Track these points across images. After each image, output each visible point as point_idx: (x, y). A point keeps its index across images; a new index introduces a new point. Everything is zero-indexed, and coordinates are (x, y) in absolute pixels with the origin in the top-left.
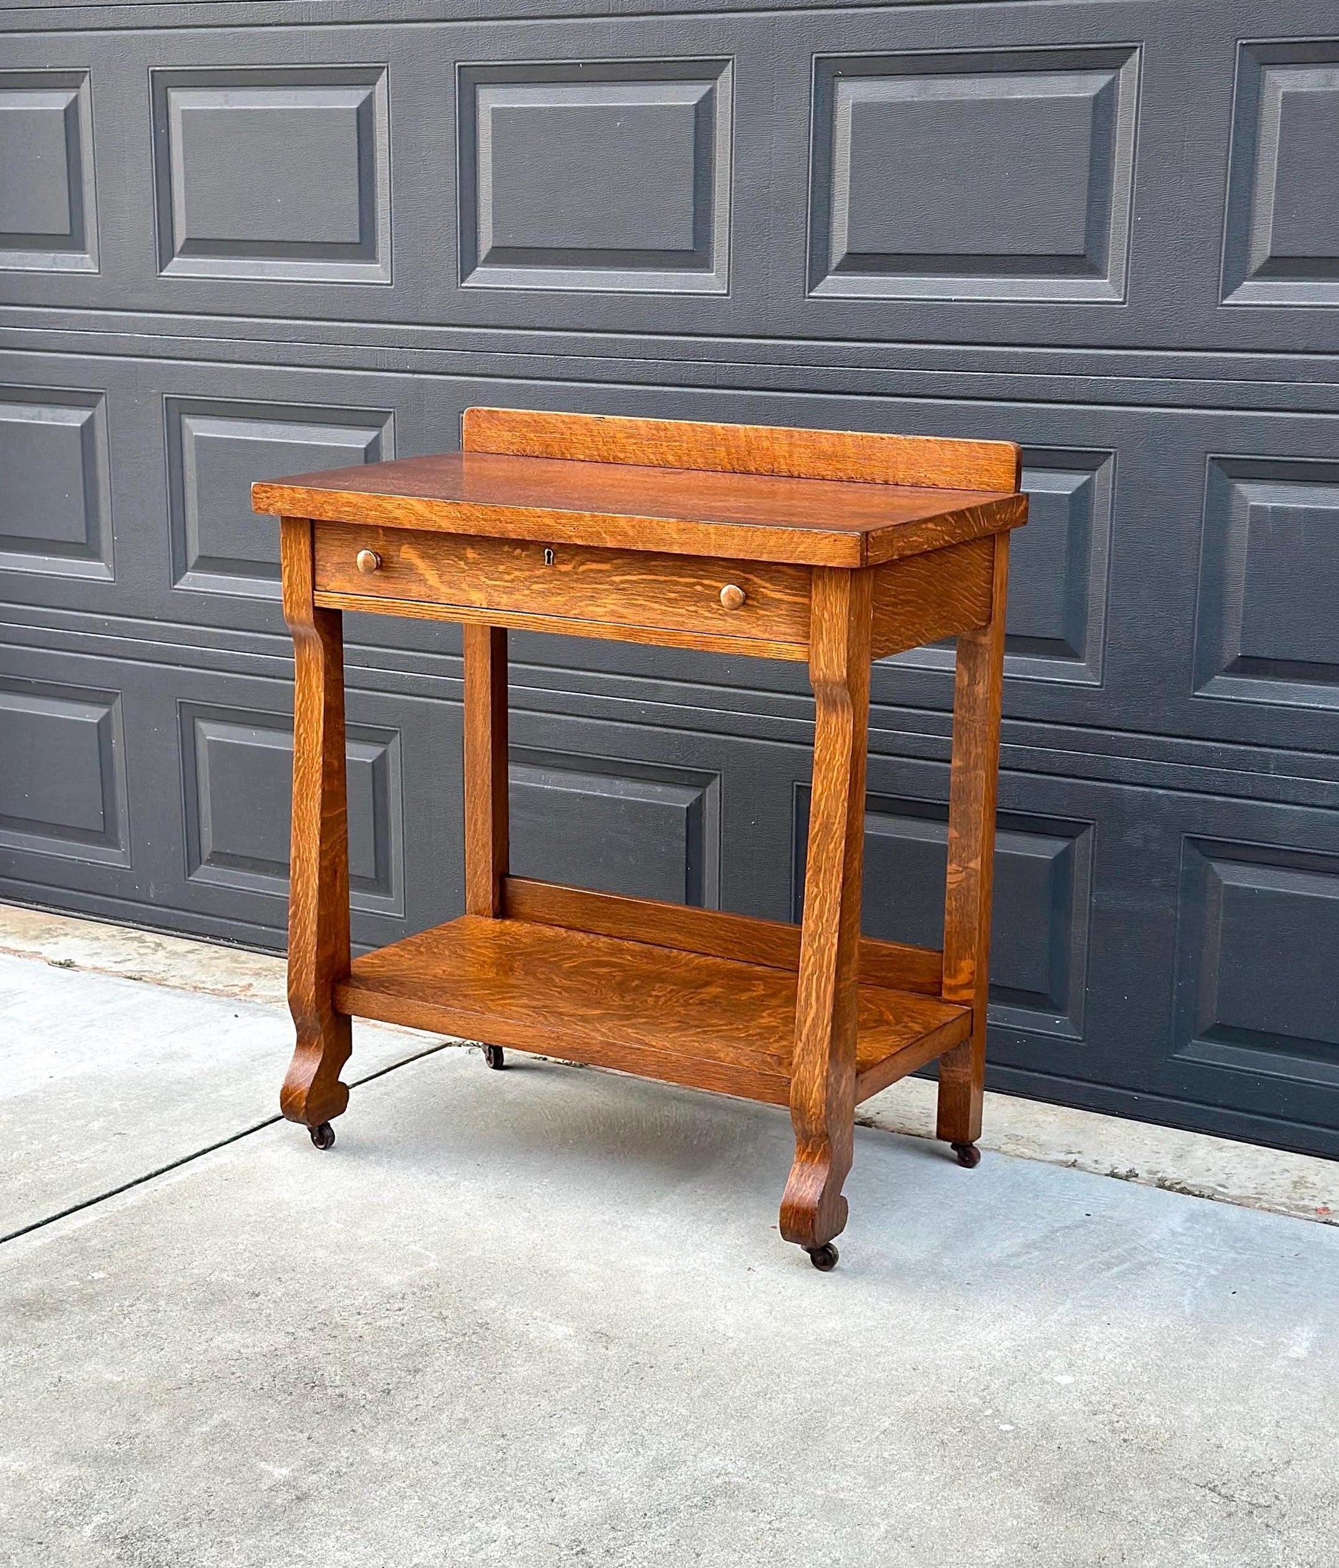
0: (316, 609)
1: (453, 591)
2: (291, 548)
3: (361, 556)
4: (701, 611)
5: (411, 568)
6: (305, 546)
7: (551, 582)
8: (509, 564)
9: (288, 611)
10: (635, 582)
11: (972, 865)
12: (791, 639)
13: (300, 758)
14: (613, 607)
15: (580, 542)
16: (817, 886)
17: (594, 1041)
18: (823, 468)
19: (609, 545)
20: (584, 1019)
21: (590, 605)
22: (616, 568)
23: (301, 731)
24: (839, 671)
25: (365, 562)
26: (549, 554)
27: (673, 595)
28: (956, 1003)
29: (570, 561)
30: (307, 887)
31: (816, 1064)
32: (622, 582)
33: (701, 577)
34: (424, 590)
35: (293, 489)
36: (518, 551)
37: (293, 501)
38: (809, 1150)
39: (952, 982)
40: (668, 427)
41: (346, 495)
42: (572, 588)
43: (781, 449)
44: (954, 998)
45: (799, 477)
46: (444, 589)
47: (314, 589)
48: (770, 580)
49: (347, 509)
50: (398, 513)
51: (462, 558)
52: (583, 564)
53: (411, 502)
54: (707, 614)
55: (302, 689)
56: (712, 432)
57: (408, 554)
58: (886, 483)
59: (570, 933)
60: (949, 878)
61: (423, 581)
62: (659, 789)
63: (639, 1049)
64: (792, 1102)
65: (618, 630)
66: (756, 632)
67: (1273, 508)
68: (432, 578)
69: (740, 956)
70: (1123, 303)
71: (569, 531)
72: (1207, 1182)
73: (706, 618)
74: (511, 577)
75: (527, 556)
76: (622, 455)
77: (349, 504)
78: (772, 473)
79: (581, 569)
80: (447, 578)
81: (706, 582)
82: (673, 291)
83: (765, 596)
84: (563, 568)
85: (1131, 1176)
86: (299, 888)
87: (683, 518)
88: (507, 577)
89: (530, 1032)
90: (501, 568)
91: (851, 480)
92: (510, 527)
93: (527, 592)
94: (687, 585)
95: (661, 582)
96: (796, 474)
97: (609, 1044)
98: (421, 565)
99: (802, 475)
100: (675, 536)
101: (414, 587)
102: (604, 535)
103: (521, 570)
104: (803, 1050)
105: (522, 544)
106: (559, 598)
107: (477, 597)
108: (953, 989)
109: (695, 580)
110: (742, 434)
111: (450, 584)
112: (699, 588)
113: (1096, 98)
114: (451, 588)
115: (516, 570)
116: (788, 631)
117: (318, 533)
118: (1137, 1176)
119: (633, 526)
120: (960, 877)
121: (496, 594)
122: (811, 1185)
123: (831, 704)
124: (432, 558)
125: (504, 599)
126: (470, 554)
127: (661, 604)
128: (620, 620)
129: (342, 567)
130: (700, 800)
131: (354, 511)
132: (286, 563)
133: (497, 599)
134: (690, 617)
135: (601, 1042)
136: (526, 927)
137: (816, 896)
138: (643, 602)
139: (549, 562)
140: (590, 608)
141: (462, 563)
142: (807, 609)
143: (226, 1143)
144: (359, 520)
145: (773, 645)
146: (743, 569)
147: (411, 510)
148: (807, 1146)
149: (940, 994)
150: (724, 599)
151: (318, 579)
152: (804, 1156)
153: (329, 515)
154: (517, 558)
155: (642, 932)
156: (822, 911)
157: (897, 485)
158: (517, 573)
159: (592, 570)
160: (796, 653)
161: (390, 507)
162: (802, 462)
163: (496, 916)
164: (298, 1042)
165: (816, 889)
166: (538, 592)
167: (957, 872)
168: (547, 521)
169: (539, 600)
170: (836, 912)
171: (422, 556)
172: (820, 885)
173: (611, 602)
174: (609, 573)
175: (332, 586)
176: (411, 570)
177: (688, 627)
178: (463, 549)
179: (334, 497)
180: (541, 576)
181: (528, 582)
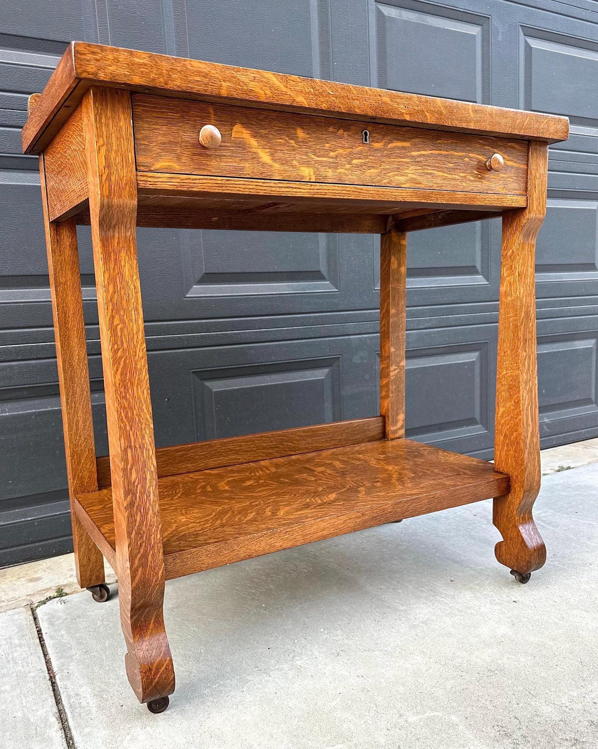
0: (140, 190)
1: (285, 167)
2: (107, 126)
3: (204, 133)
4: (468, 176)
5: (242, 146)
7: (367, 157)
8: (334, 143)
10: (427, 156)
12: (518, 192)
14: (414, 176)
16: (526, 351)
17: (387, 506)
21: (397, 175)
22: (414, 146)
24: (542, 210)
25: (212, 136)
26: (366, 134)
27: (450, 166)
29: (382, 140)
32: (418, 157)
33: (467, 152)
34: (257, 168)
35: (131, 53)
36: (341, 131)
37: (131, 65)
39: (395, 428)
42: (384, 162)
44: (395, 436)
46: (277, 166)
47: (137, 169)
48: (506, 153)
50: (252, 85)
51: (293, 137)
52: (392, 140)
57: (241, 133)
61: (255, 158)
63: (416, 499)
65: (417, 193)
66: (498, 189)
68: (265, 157)
73: (471, 180)
74: (335, 153)
75: (349, 136)
77: (199, 73)
79: (391, 145)
80: (279, 155)
81: (470, 155)
84: (376, 145)
88: (332, 154)
90: (327, 145)
93: (348, 166)
94: (458, 158)
98: (253, 143)
101: (247, 165)
103: (343, 148)
105: (348, 125)
106: (372, 170)
107: (307, 172)
108: (394, 432)
109: (464, 154)
111: (284, 162)
112: (466, 160)
114: (283, 164)
115: (340, 148)
117: (139, 110)
120: (396, 372)
121: (323, 169)
124: (264, 137)
125: (331, 173)
126: (301, 134)
127: (444, 172)
128: (416, 186)
129: (167, 146)
131: (206, 81)
133: (323, 174)
134: (462, 181)
138: (432, 171)
139: (366, 141)
140: (396, 177)
141: (292, 141)
142: (525, 172)
145: (509, 197)
146: (492, 145)
147: (267, 84)
150: (493, 164)
151: (142, 158)
154: (341, 137)
156: (529, 366)
158: (341, 151)
159: (397, 148)
160: (521, 202)
161: (243, 78)
165: (525, 354)
166: (357, 166)
167: (395, 370)
168: (386, 99)
169: (358, 173)
170: (535, 365)
171: (255, 135)
172: (527, 351)
173: (411, 172)
174: (409, 149)
175: (158, 166)
176: (244, 149)
177: (460, 188)
178: (295, 130)
179: (184, 66)
180: (361, 153)
181: (351, 157)
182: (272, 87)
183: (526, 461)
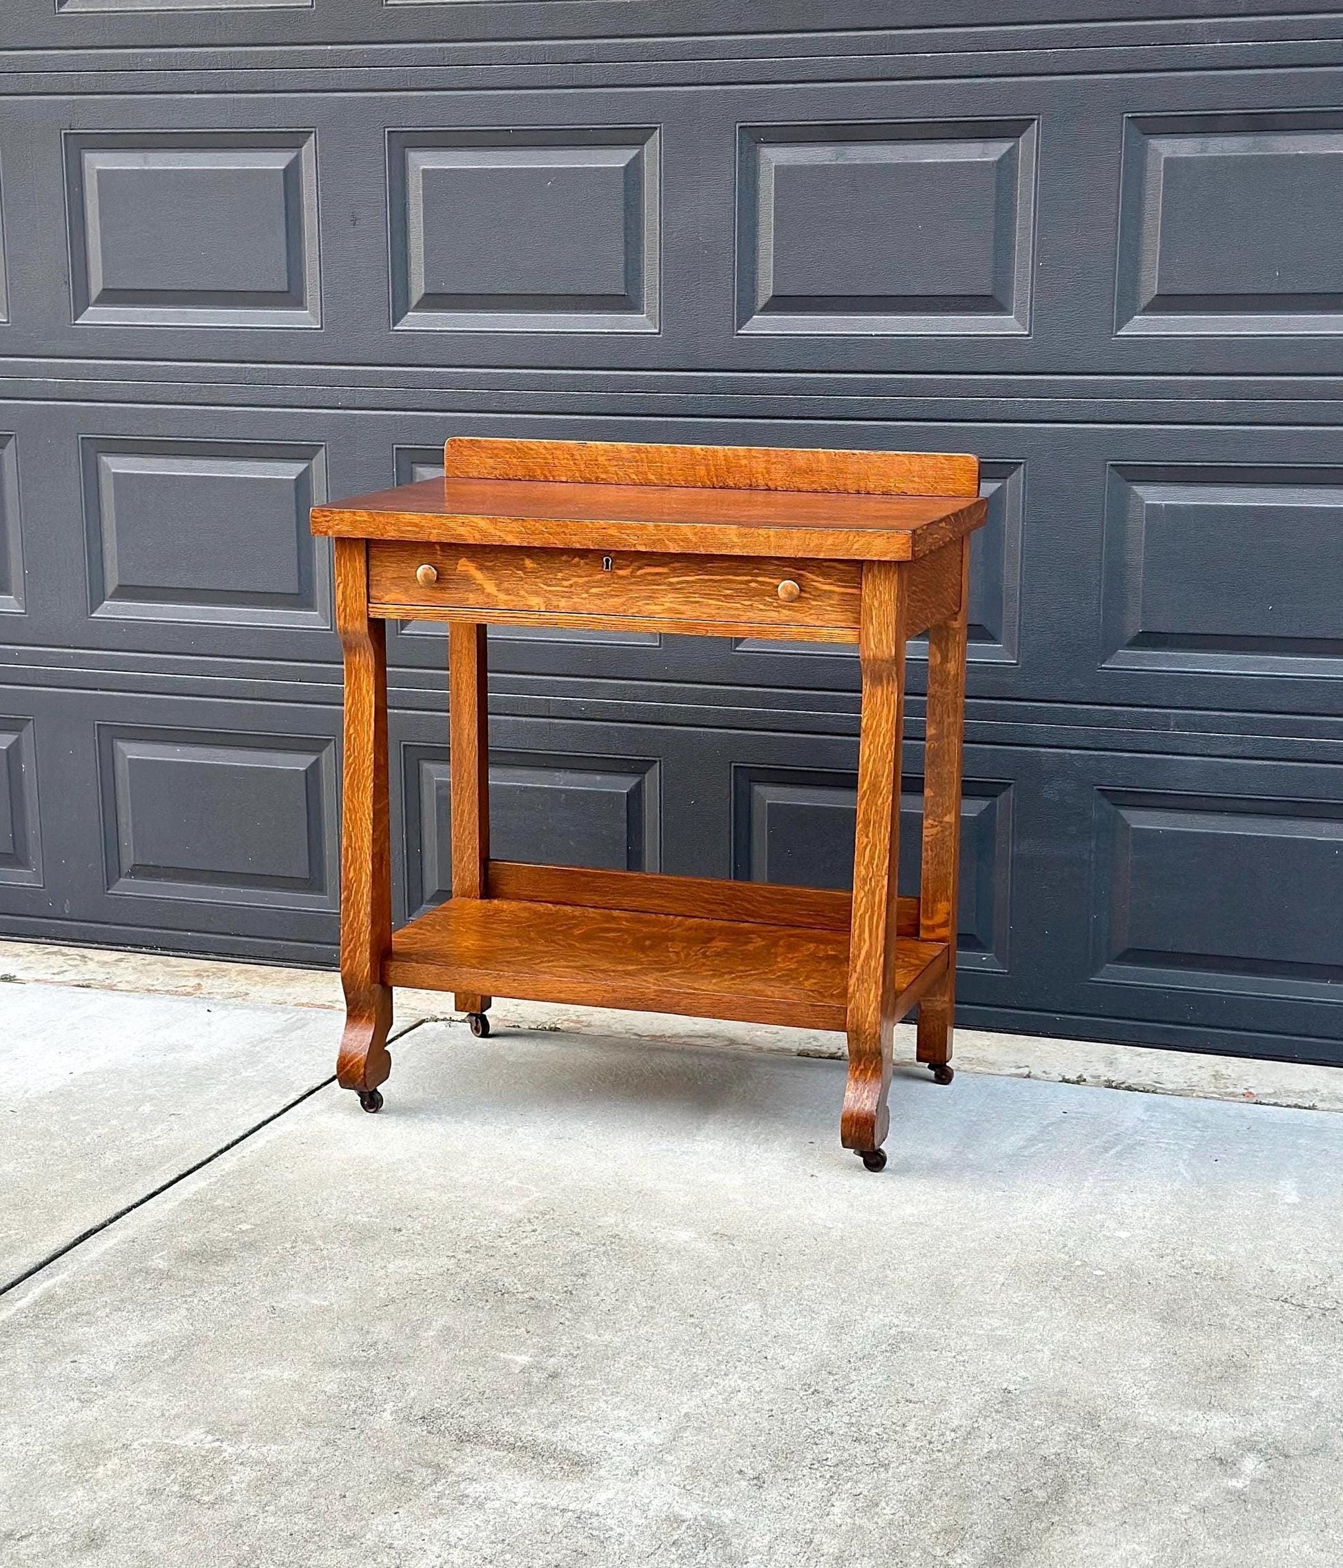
0: (371, 620)
1: (512, 597)
2: (345, 567)
3: (420, 571)
4: (756, 604)
5: (467, 579)
6: (360, 564)
7: (609, 585)
8: (568, 571)
9: (342, 622)
10: (692, 582)
11: (947, 819)
12: (843, 624)
13: (350, 756)
14: (672, 605)
15: (643, 549)
16: (867, 836)
18: (799, 482)
19: (672, 551)
20: (627, 973)
21: (648, 604)
22: (675, 569)
23: (351, 731)
24: (888, 650)
25: (426, 575)
26: (607, 561)
27: (728, 592)
28: (933, 940)
29: (628, 566)
30: (361, 873)
31: (870, 990)
32: (678, 583)
33: (757, 575)
34: (482, 599)
35: (354, 513)
36: (577, 559)
37: (354, 523)
38: (862, 1067)
39: (930, 923)
40: (649, 449)
41: (408, 517)
42: (631, 590)
43: (759, 466)
44: (932, 936)
45: (776, 490)
46: (502, 597)
47: (369, 602)
48: (824, 575)
49: (410, 528)
50: (462, 530)
51: (523, 569)
52: (640, 568)
53: (475, 520)
54: (762, 607)
55: (352, 693)
56: (692, 452)
57: (465, 566)
58: (858, 492)
59: (558, 907)
60: (925, 832)
61: (481, 589)
62: (598, 778)
63: (690, 994)
64: (848, 1025)
65: (677, 624)
66: (808, 620)
67: (1166, 505)
68: (490, 587)
69: (726, 916)
70: (1028, 336)
71: (633, 540)
72: (1147, 1081)
73: (761, 610)
74: (570, 582)
75: (587, 564)
76: (603, 476)
77: (411, 524)
78: (751, 488)
79: (639, 573)
80: (506, 585)
81: (760, 579)
82: (606, 331)
83: (816, 589)
84: (621, 572)
85: (1080, 1081)
86: (351, 874)
87: (740, 524)
88: (566, 583)
89: (586, 987)
90: (560, 575)
91: (824, 491)
92: (574, 538)
93: (585, 595)
94: (742, 582)
95: (716, 581)
96: (773, 487)
97: (664, 991)
98: (478, 576)
99: (779, 488)
100: (735, 540)
101: (471, 595)
102: (667, 542)
103: (580, 576)
104: (858, 979)
105: (583, 553)
106: (616, 599)
107: (535, 601)
108: (931, 929)
109: (750, 578)
110: (721, 455)
111: (507, 592)
112: (753, 585)
113: (1000, 161)
114: (509, 594)
115: (575, 577)
116: (840, 617)
117: (373, 551)
118: (1085, 1080)
119: (695, 534)
120: (934, 831)
121: (554, 598)
122: (868, 1097)
123: (877, 679)
124: (488, 568)
125: (563, 603)
126: (528, 563)
127: (719, 600)
128: (678, 616)
129: (396, 581)
130: (639, 786)
131: (417, 530)
132: (340, 580)
133: (555, 603)
134: (746, 610)
135: (655, 991)
136: (514, 905)
137: (867, 845)
138: (700, 599)
139: (607, 568)
140: (647, 607)
141: (520, 572)
142: (859, 598)
143: (279, 1115)
144: (422, 537)
145: (825, 631)
146: (798, 566)
147: (474, 527)
148: (860, 1065)
149: (918, 934)
150: (782, 594)
151: (373, 593)
152: (857, 1073)
153: (391, 534)
154: (576, 566)
155: (626, 902)
156: (872, 858)
157: (868, 493)
158: (575, 579)
159: (650, 574)
160: (849, 636)
161: (452, 525)
162: (778, 476)
163: (481, 898)
164: (349, 1016)
165: (866, 840)
166: (597, 595)
167: (933, 826)
168: (612, 531)
169: (598, 602)
170: (885, 858)
171: (481, 568)
172: (870, 835)
173: (669, 600)
174: (667, 575)
175: (387, 598)
176: (468, 580)
177: (743, 619)
178: (523, 560)
179: (398, 519)
180: (601, 581)
181: (587, 587)
182: (480, 531)
183: (851, 990)
